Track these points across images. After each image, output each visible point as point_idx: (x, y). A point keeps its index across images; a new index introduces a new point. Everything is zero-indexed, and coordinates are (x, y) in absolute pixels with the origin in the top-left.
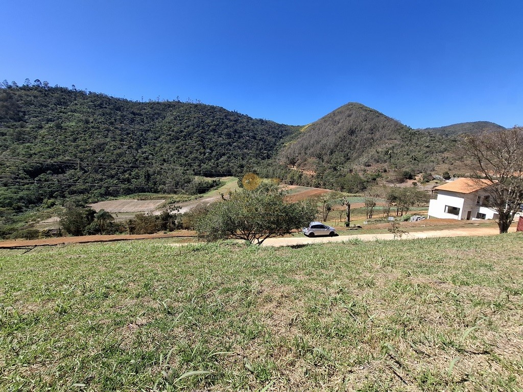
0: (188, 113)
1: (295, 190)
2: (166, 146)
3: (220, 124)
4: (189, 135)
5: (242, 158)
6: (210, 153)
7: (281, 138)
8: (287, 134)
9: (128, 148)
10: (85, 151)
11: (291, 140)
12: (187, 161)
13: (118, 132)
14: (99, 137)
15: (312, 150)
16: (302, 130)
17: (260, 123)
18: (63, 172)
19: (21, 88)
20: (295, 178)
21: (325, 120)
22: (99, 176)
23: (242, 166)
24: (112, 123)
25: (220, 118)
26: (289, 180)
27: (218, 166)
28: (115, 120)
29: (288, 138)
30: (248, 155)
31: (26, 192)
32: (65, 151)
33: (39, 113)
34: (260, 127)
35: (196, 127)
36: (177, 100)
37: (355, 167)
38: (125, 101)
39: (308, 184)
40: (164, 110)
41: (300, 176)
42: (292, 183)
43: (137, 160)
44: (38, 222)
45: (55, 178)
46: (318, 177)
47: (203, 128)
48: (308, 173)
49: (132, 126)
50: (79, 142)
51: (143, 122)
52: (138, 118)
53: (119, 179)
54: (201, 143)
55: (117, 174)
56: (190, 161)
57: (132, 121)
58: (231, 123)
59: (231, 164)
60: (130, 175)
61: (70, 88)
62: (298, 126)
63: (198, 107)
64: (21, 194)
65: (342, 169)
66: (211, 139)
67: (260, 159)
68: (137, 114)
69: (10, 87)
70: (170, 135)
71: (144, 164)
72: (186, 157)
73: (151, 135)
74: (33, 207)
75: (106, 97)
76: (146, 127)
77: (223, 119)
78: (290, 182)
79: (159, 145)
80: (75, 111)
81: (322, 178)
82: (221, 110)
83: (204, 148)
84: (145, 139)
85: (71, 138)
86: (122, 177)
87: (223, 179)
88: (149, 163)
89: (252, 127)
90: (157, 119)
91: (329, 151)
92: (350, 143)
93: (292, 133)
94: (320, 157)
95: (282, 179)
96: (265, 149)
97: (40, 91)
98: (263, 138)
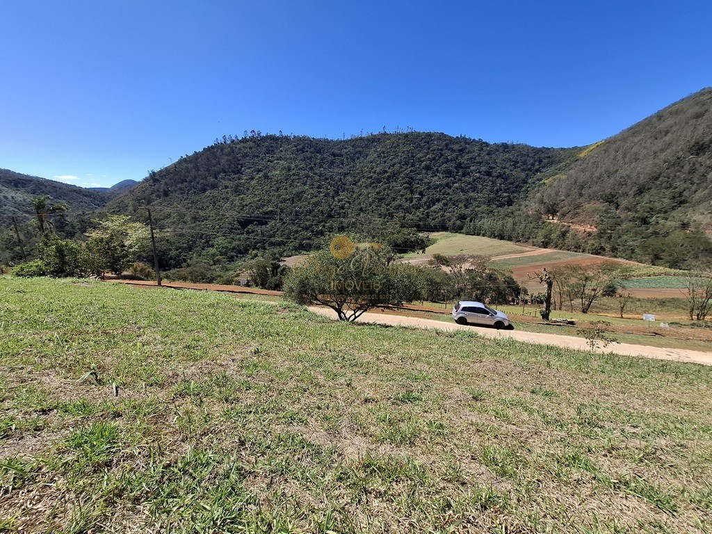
0: (395, 147)
1: (548, 257)
2: (365, 191)
3: (437, 158)
4: (394, 177)
5: (465, 205)
6: (420, 199)
7: (537, 171)
8: (551, 163)
9: (325, 196)
10: (285, 200)
11: (557, 174)
12: (388, 210)
13: (317, 178)
14: (299, 185)
15: (595, 189)
16: (582, 155)
17: (501, 149)
18: (266, 223)
19: (241, 141)
20: (553, 236)
21: (634, 131)
22: (295, 228)
23: (463, 217)
24: (311, 169)
25: (438, 150)
26: (540, 239)
27: (428, 218)
28: (315, 164)
29: (550, 170)
30: (475, 200)
31: (237, 242)
32: (269, 201)
33: (252, 164)
34: (501, 156)
35: (404, 165)
36: (383, 132)
37: (697, 217)
38: (327, 141)
39: (578, 248)
40: (366, 146)
41: (564, 234)
42: (545, 245)
43: (332, 209)
44: (243, 272)
45: (259, 229)
46: (600, 235)
47: (413, 166)
48: (581, 229)
49: (331, 170)
50: (282, 191)
51: (342, 164)
52: (338, 160)
53: (312, 232)
54: (408, 185)
55: (311, 226)
56: (392, 210)
57: (332, 163)
58: (454, 155)
59: (448, 215)
60: (324, 226)
61: (278, 135)
62: (575, 148)
63: (407, 137)
64: (234, 244)
65: (662, 222)
66: (422, 180)
67: (494, 206)
68: (338, 156)
69: (233, 141)
70: (371, 177)
71: (339, 214)
72: (388, 205)
73: (350, 178)
74: (241, 258)
75: (308, 139)
76: (346, 169)
77: (442, 150)
78: (543, 242)
79: (357, 190)
80: (280, 159)
81: (610, 238)
82: (442, 137)
83: (412, 192)
84: (344, 185)
85: (275, 188)
86: (315, 229)
87: (433, 235)
88: (345, 213)
89: (487, 157)
90: (358, 158)
91: (635, 189)
92: (692, 171)
93: (560, 162)
94: (611, 199)
95: (529, 238)
96: (505, 191)
97: (255, 142)
98: (504, 174)
